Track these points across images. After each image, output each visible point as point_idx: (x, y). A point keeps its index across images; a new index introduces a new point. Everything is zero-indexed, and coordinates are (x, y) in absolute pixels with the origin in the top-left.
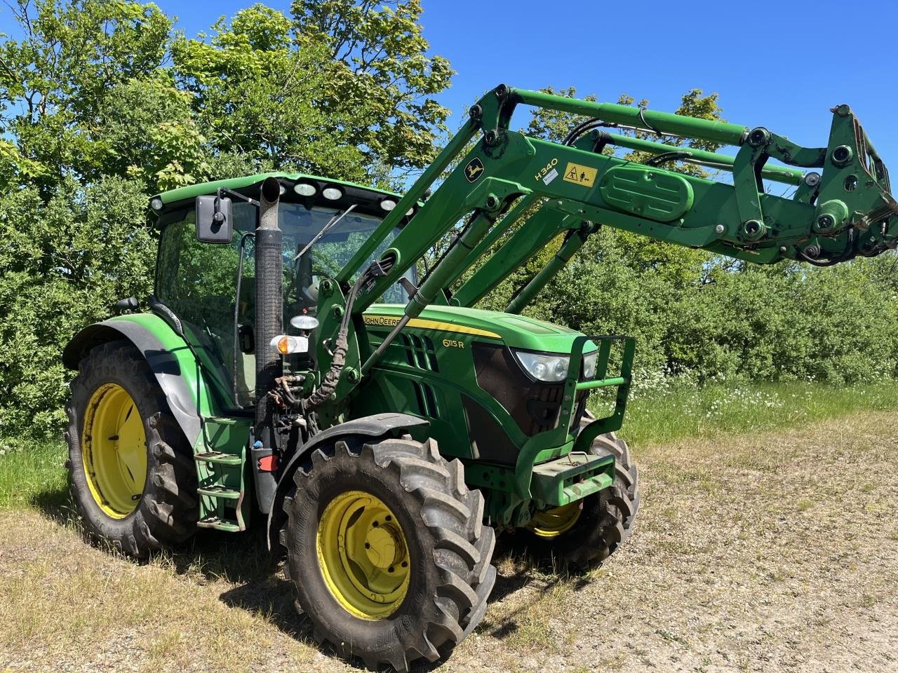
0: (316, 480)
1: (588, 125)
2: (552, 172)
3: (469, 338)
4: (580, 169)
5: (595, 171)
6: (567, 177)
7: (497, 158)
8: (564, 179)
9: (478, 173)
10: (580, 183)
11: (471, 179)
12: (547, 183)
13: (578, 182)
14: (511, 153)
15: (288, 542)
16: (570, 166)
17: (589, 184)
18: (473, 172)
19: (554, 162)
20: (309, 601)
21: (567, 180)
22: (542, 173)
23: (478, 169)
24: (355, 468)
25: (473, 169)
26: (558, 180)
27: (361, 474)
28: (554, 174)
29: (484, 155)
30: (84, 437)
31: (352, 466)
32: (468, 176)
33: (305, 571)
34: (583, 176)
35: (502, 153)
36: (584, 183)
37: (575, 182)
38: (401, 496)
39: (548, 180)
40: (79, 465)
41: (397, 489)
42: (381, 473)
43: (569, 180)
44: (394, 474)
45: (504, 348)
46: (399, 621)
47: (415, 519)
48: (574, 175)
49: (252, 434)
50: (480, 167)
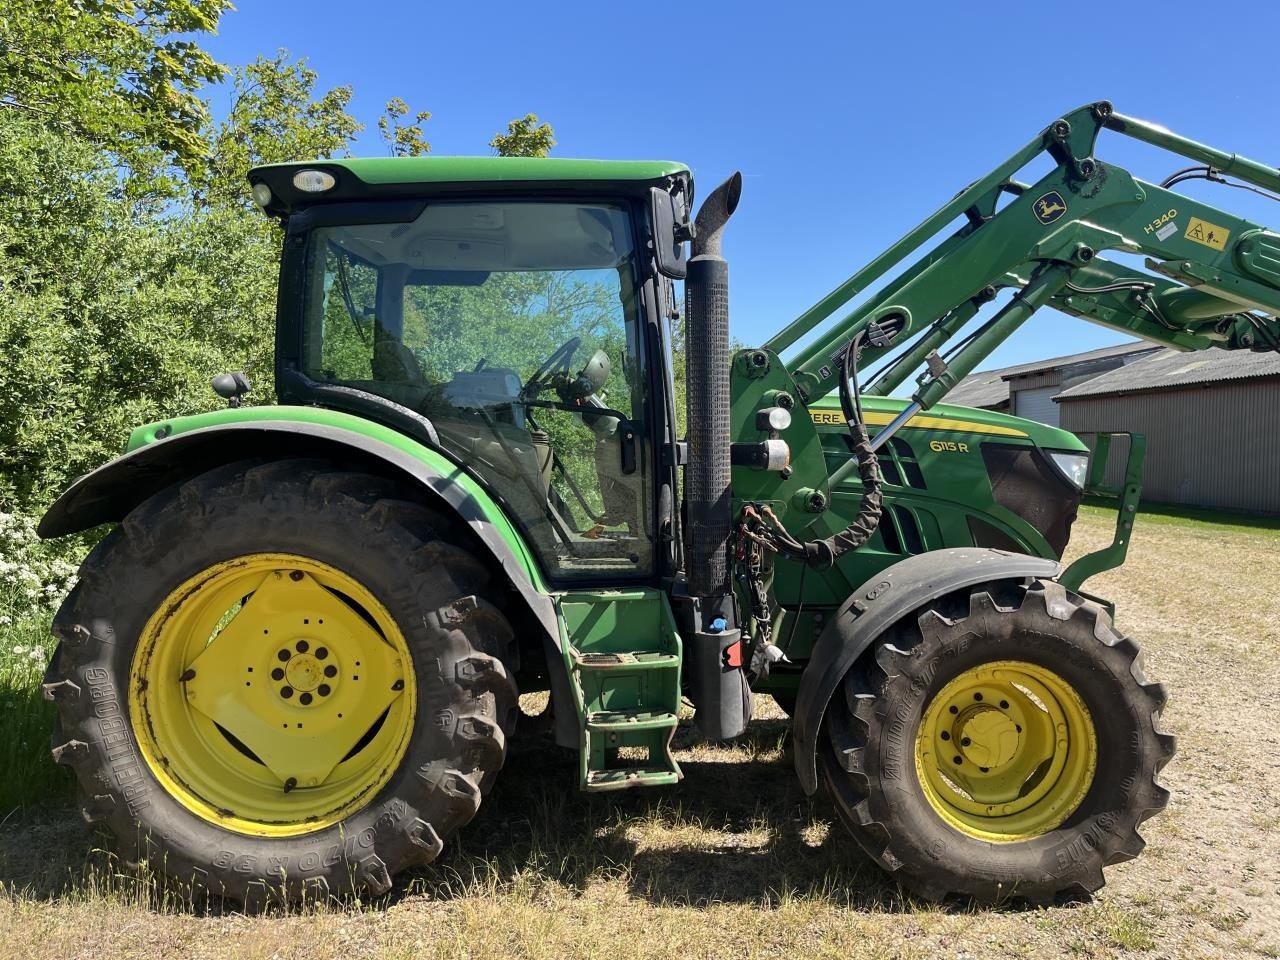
0: (929, 659)
1: (1187, 174)
2: (1169, 226)
3: (975, 439)
4: (1208, 227)
5: (1226, 233)
6: (1190, 234)
7: (1087, 197)
8: (1186, 236)
9: (1055, 214)
10: (1207, 244)
11: (1045, 220)
12: (1161, 238)
13: (1205, 243)
14: (1108, 195)
15: (867, 766)
16: (1194, 222)
17: (1220, 247)
18: (1048, 211)
19: (1173, 213)
20: (918, 844)
21: (1189, 238)
22: (1154, 225)
23: (1056, 207)
24: (1009, 628)
25: (1048, 206)
26: (1178, 237)
27: (1019, 634)
28: (1172, 228)
29: (1068, 190)
30: (134, 684)
31: (1005, 626)
32: (1040, 216)
33: (904, 802)
34: (1211, 236)
35: (1095, 191)
36: (1212, 244)
37: (1200, 242)
38: (1097, 652)
39: (1163, 235)
40: (120, 749)
41: (1090, 644)
42: (1060, 627)
43: (1192, 239)
44: (1083, 626)
45: (1033, 449)
46: (1089, 825)
47: (1124, 681)
48: (1200, 235)
49: (698, 610)
50: (1061, 204)
